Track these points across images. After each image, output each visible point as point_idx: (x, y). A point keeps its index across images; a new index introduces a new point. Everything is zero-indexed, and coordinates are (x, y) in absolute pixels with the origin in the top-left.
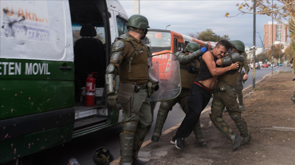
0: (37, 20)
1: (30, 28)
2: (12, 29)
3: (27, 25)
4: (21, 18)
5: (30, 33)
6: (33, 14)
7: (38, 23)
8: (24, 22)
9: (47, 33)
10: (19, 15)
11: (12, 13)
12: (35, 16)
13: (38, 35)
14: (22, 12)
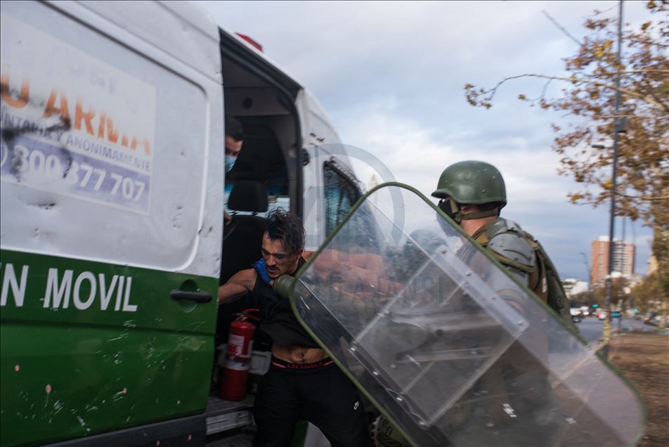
0: (113, 138)
1: (86, 160)
2: (11, 148)
3: (71, 148)
4: (54, 120)
5: (82, 174)
6: (102, 120)
7: (117, 147)
8: (65, 136)
9: (142, 185)
10: (50, 110)
11: (24, 98)
12: (110, 126)
13: (108, 184)
14: (64, 103)
